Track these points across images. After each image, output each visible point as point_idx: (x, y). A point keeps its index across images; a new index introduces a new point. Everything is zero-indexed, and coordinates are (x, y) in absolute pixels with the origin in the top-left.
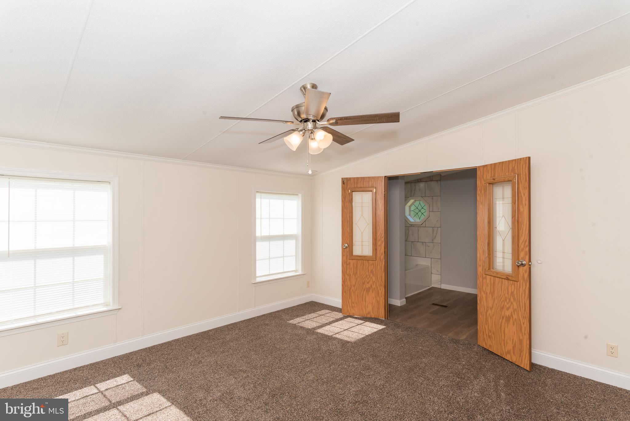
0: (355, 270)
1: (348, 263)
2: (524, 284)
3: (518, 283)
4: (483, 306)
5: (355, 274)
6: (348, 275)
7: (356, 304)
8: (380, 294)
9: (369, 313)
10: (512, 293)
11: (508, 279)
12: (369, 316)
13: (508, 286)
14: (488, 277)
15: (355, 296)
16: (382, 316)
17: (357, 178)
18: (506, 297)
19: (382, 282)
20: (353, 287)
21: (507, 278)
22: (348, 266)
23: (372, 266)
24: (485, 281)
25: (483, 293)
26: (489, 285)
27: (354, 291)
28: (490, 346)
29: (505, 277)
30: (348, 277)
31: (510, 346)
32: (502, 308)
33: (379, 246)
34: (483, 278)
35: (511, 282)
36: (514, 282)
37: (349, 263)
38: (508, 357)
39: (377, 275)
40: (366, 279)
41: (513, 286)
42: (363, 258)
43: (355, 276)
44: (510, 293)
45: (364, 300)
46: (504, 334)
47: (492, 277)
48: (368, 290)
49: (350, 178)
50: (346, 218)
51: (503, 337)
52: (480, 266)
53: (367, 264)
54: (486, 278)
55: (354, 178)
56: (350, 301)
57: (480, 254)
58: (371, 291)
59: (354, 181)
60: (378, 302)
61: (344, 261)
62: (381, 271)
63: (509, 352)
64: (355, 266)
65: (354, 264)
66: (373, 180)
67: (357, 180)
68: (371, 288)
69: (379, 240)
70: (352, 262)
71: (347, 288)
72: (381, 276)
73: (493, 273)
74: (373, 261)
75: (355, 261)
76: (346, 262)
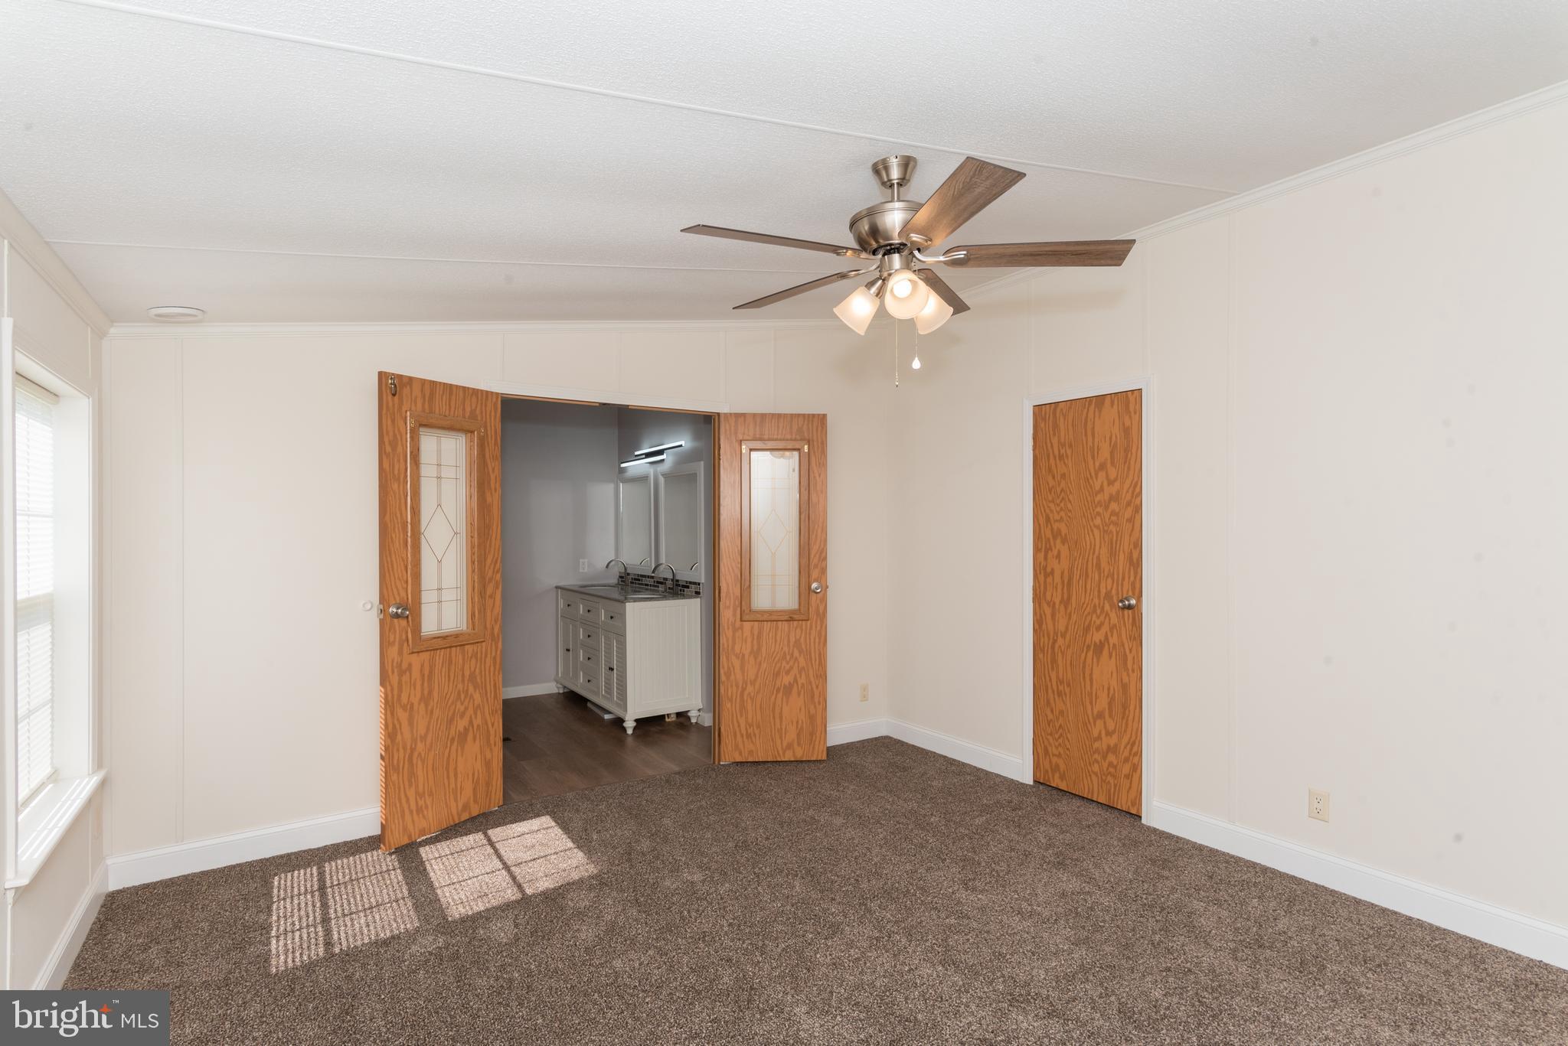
0: (426, 684)
1: (405, 666)
2: (819, 623)
3: (809, 622)
4: (734, 684)
5: (426, 699)
6: (404, 708)
7: (429, 795)
8: (492, 738)
9: (466, 807)
10: (797, 643)
11: (791, 619)
12: (465, 816)
13: (789, 631)
14: (747, 625)
15: (425, 769)
16: (497, 801)
17: (431, 381)
18: (785, 653)
19: (496, 701)
20: (422, 741)
21: (790, 617)
22: (405, 678)
23: (473, 661)
24: (738, 634)
25: (734, 659)
26: (749, 640)
27: (423, 756)
28: (751, 752)
29: (786, 618)
30: (403, 715)
31: (792, 735)
32: (777, 674)
33: (491, 597)
34: (735, 630)
35: (795, 623)
36: (800, 622)
37: (410, 665)
38: (788, 756)
39: (485, 685)
40: (459, 703)
41: (798, 631)
42: (449, 642)
43: (427, 706)
44: (792, 644)
45: (452, 774)
46: (781, 718)
47: (756, 623)
48: (463, 737)
49: (411, 379)
50: (398, 515)
51: (778, 725)
52: (729, 607)
53: (460, 657)
54: (741, 628)
55: (423, 382)
56: (411, 793)
57: (728, 585)
58: (470, 737)
59: (422, 391)
60: (488, 764)
61: (393, 661)
62: (495, 668)
63: (790, 746)
64: (426, 673)
65: (422, 666)
66: (474, 399)
67: (432, 389)
68: (471, 728)
69: (490, 580)
70: (416, 660)
71: (401, 751)
72: (495, 684)
73: (763, 615)
74: (475, 646)
75: (425, 656)
76: (400, 665)
